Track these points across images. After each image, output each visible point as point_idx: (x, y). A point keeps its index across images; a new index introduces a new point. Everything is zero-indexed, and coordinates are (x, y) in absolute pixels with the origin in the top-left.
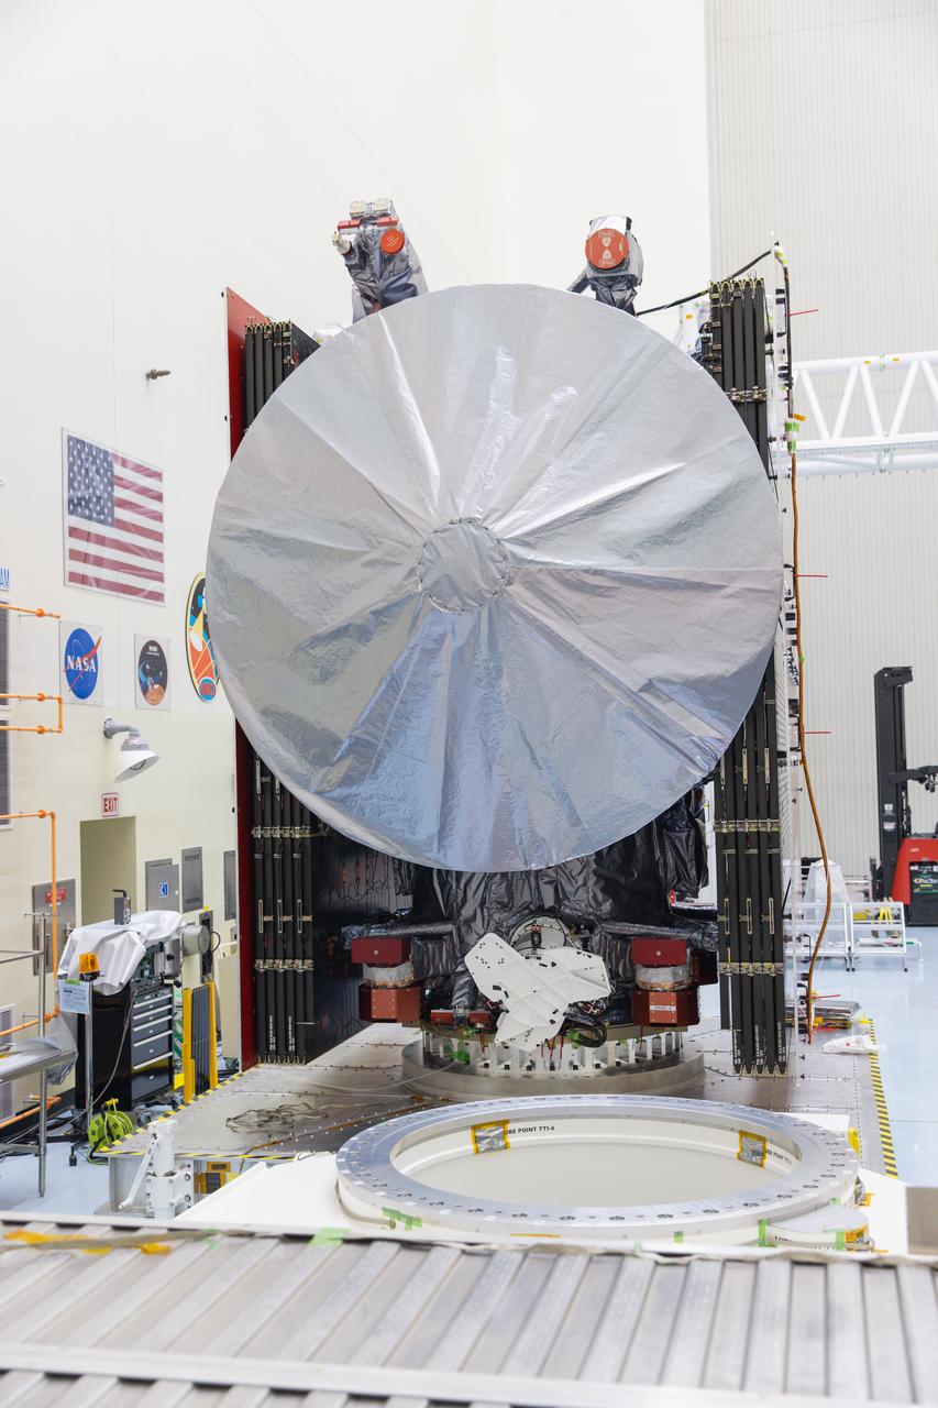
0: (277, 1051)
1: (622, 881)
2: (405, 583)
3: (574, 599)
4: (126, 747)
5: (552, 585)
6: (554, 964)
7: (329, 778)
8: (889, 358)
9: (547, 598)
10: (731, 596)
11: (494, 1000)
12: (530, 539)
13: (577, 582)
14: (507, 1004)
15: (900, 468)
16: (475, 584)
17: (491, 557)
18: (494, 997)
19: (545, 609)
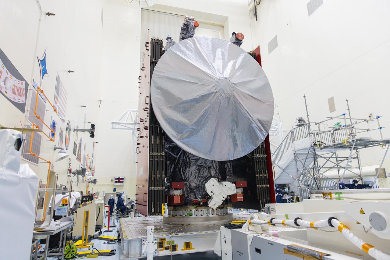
0: (154, 212)
2: (211, 89)
3: (244, 99)
4: (60, 152)
5: (241, 95)
6: (225, 186)
7: (183, 136)
10: (267, 105)
11: (210, 195)
13: (244, 95)
14: (213, 196)
16: (228, 91)
18: (210, 194)
19: (239, 99)
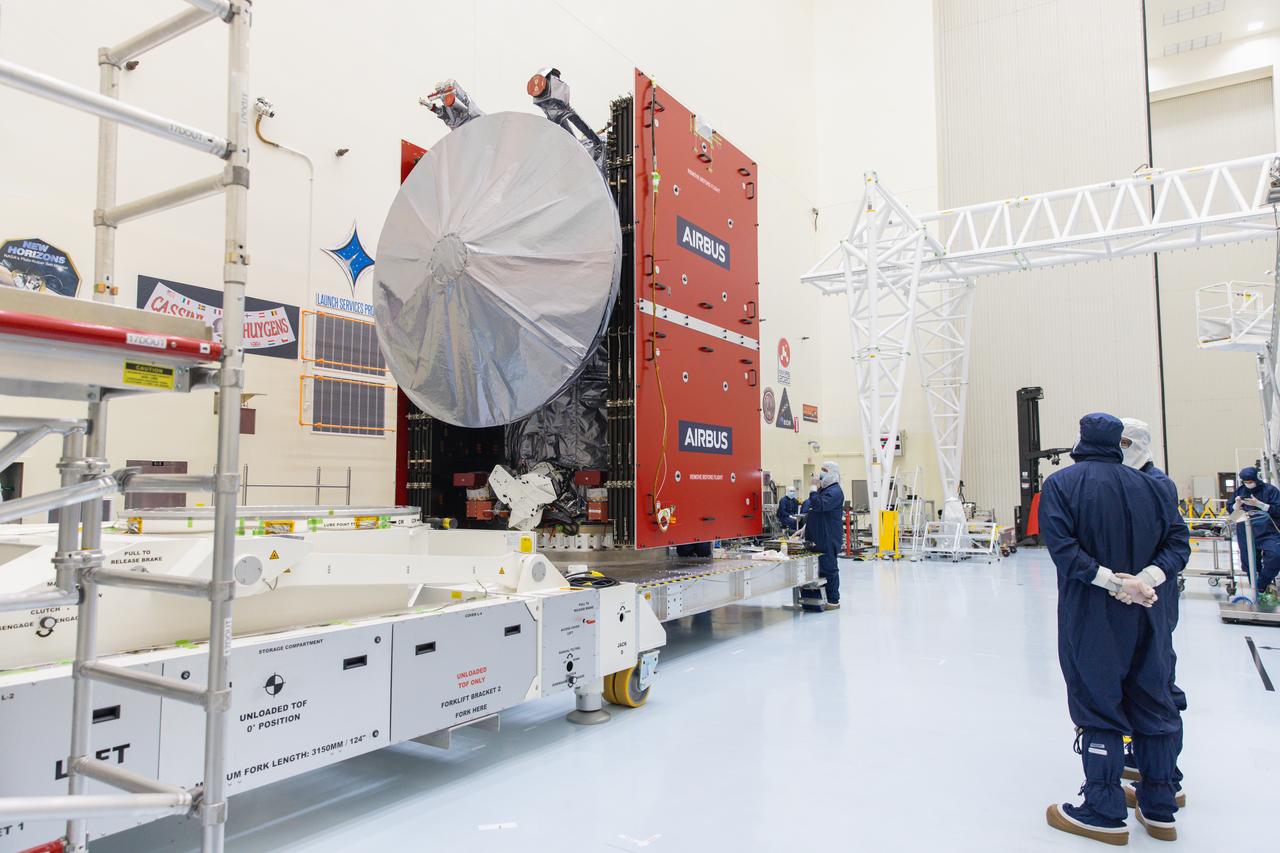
1: (598, 446)
3: (501, 272)
5: (491, 266)
8: (1022, 199)
9: (488, 273)
10: (589, 266)
11: (505, 503)
12: (480, 242)
13: (502, 263)
14: (511, 505)
15: (1036, 266)
16: (452, 267)
17: (459, 253)
18: (505, 501)
19: (485, 277)
